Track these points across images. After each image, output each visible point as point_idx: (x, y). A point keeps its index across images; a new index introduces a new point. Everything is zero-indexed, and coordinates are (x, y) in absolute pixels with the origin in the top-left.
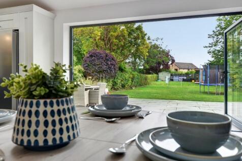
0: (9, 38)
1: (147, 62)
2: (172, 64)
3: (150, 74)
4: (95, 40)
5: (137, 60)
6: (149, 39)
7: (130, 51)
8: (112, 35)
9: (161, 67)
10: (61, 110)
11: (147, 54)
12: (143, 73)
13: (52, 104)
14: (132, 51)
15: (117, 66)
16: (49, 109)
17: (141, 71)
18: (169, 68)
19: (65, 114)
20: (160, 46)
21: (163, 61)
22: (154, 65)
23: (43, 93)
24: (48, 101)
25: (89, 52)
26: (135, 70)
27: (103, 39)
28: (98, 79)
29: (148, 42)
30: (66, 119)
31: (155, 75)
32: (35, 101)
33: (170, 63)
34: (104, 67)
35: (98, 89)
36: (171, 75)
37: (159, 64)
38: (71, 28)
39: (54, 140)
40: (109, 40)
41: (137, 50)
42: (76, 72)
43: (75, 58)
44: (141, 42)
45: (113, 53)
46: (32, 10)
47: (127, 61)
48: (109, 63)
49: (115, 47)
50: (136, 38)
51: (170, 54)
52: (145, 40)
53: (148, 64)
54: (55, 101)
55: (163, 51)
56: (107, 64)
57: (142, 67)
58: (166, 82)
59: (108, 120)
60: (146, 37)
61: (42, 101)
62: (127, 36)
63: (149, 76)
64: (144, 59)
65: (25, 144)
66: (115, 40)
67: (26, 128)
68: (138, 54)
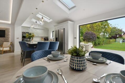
0: (62, 31)
1: (110, 34)
2: (124, 35)
3: (112, 39)
4: (88, 28)
5: (105, 34)
6: (111, 25)
7: (102, 31)
8: (94, 26)
9: (118, 36)
10: (80, 60)
11: (110, 31)
12: (108, 39)
13: (78, 58)
14: (103, 31)
15: (96, 37)
16: (77, 59)
17: (107, 38)
18: (122, 36)
19: (81, 62)
20: (117, 27)
21: (119, 34)
22: (114, 35)
23: (75, 55)
24: (77, 57)
25: (85, 32)
26: (104, 38)
27: (91, 27)
28: (89, 42)
29: (110, 26)
30: (82, 63)
31: (114, 40)
32: (74, 57)
33: (123, 34)
34: (91, 37)
35: (89, 45)
36: (123, 40)
37: (117, 35)
38: (79, 26)
39: (78, 68)
40: (93, 27)
41: (105, 30)
42: (81, 39)
43: (80, 35)
44: (107, 27)
45: (95, 32)
46: (68, 23)
47: (101, 34)
48: (93, 36)
49: (96, 30)
50: (105, 26)
51: (122, 30)
52: (109, 26)
53: (110, 35)
54: (78, 57)
55: (119, 29)
56: (92, 36)
57: (108, 37)
58: (120, 43)
59: (93, 63)
60: (110, 25)
61: (75, 57)
62: (100, 25)
63: (111, 40)
64: (109, 33)
65: (73, 68)
66: (95, 27)
67: (73, 64)
68: (106, 31)
